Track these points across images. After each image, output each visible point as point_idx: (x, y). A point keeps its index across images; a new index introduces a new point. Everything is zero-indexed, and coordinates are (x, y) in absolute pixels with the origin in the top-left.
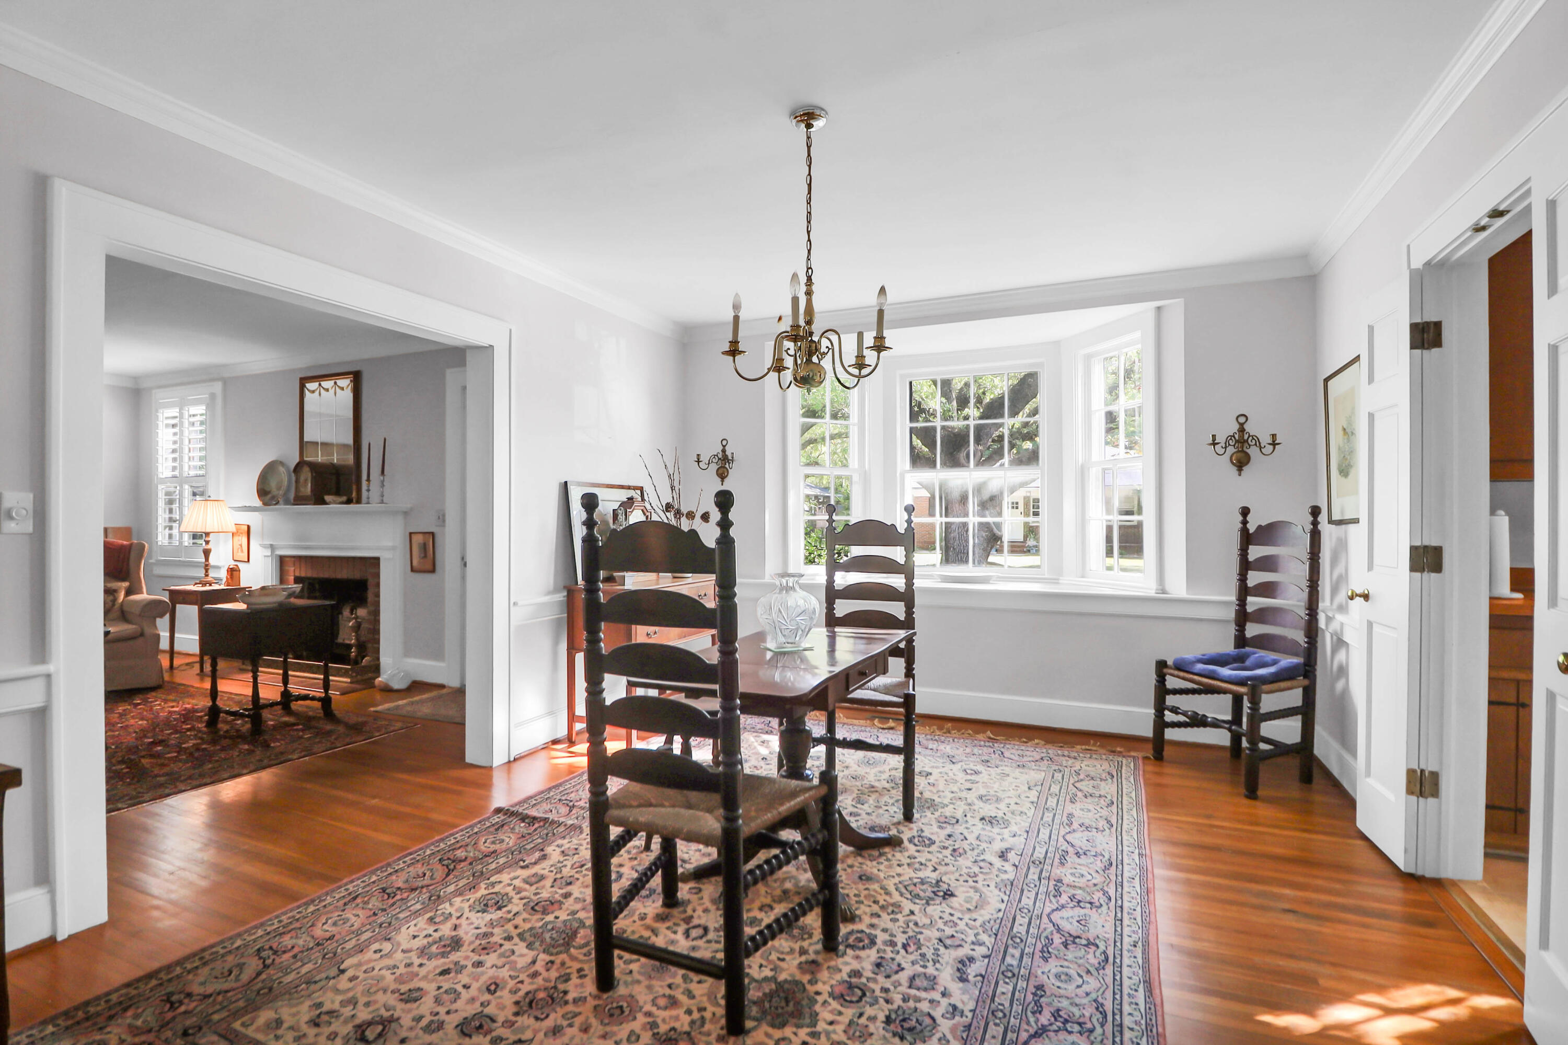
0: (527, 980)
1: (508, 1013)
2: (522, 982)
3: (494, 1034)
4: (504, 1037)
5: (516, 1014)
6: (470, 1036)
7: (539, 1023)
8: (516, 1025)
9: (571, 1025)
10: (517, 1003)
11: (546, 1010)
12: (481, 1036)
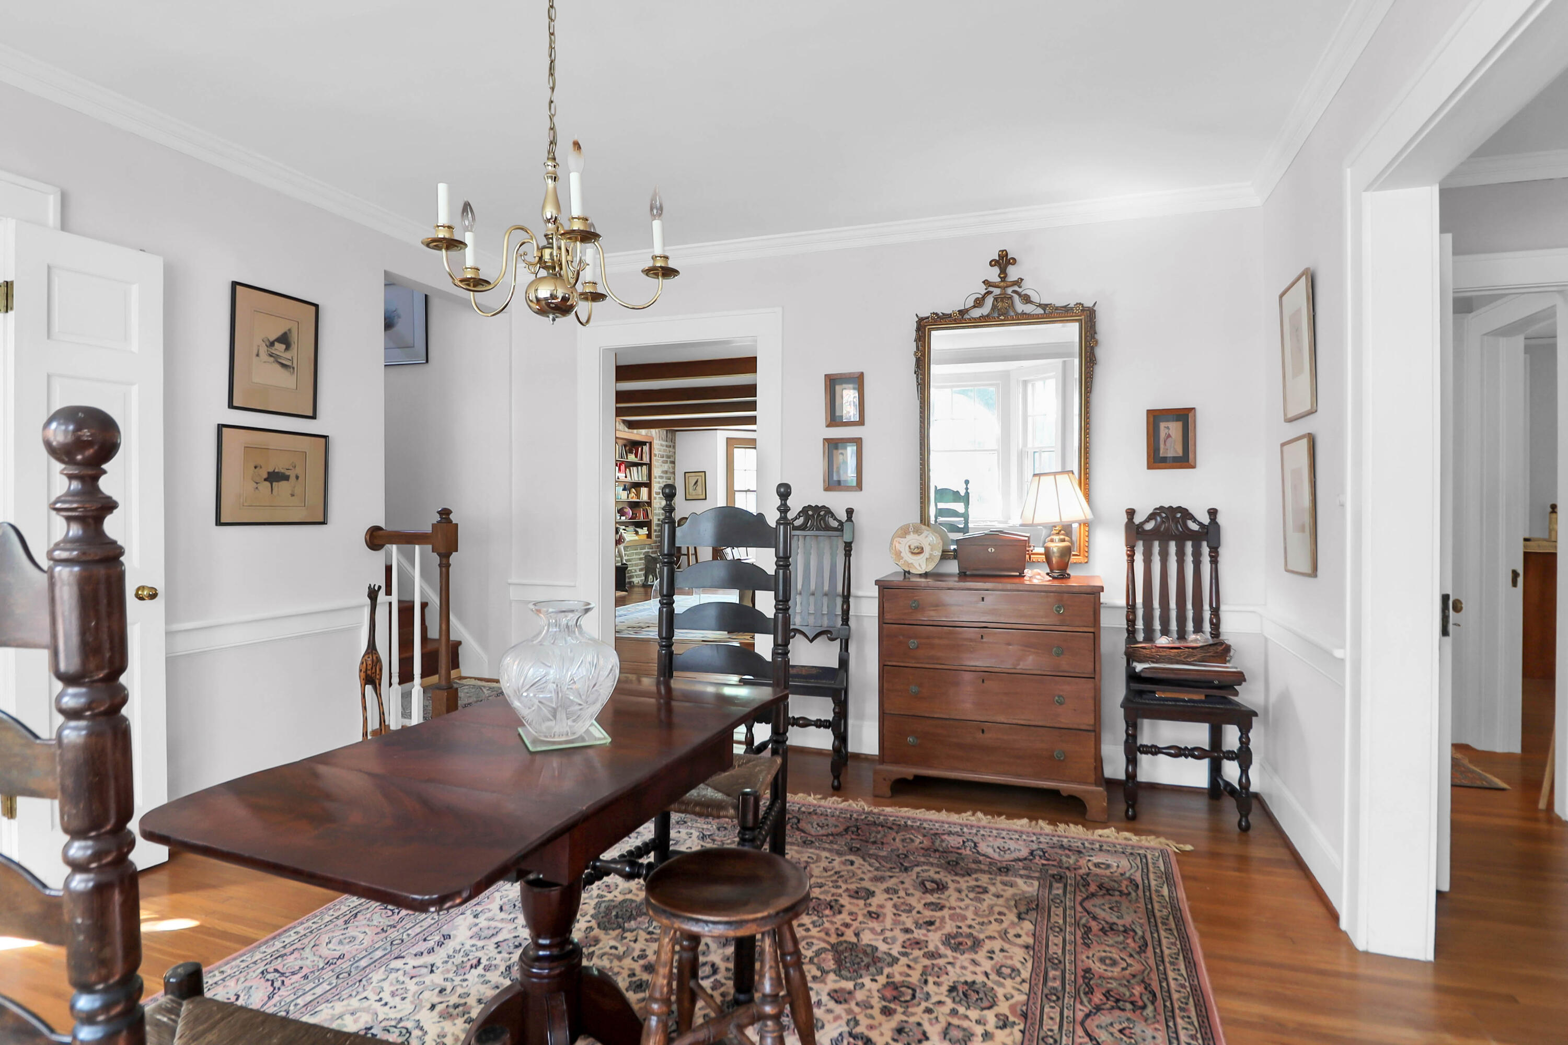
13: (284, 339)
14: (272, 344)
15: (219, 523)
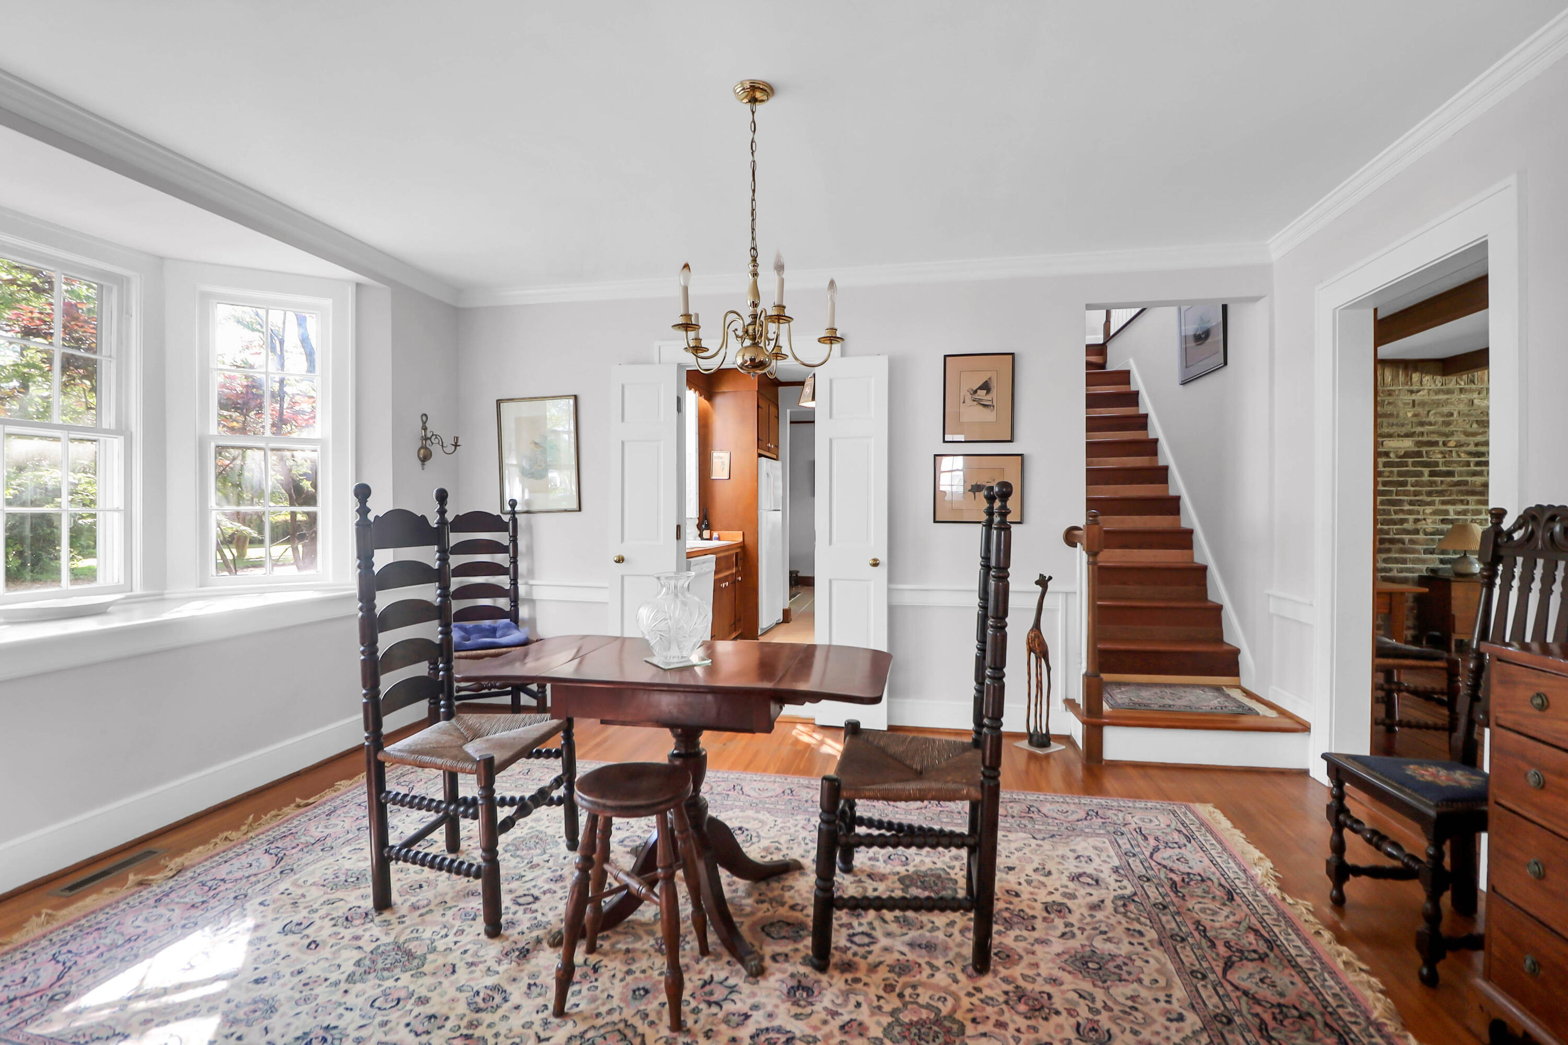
0: (1012, 1027)
1: (1063, 1019)
2: (1018, 1030)
3: (1091, 1016)
4: (1087, 1008)
5: (1057, 1013)
6: (1108, 1031)
7: (1053, 994)
8: (1068, 1007)
9: (1039, 975)
10: (1046, 1019)
11: (1038, 996)
12: (1100, 1024)
13: (986, 387)
14: (975, 392)
15: (935, 521)
